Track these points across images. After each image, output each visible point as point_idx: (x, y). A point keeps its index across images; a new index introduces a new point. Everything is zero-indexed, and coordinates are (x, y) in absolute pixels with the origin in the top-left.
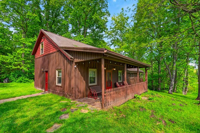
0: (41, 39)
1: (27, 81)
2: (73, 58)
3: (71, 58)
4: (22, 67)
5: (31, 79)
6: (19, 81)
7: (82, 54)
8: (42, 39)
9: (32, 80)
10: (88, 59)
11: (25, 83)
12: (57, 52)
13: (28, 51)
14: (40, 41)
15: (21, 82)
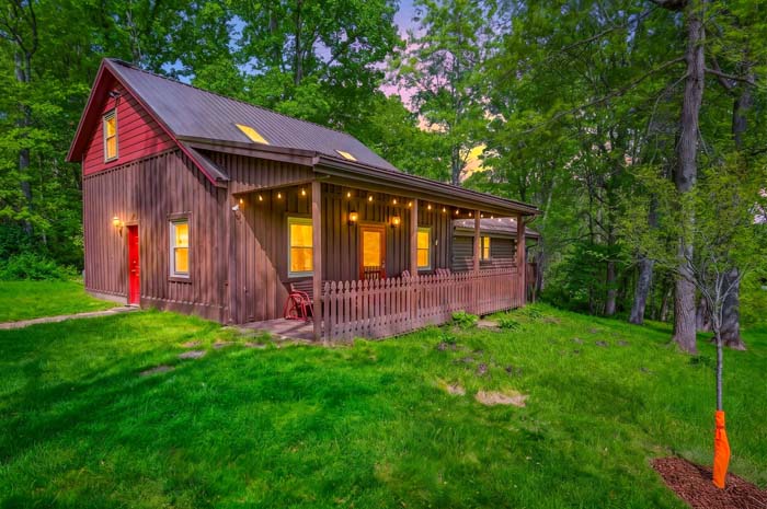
0: (106, 97)
1: (47, 272)
2: (224, 178)
3: (219, 179)
4: (25, 212)
5: (66, 266)
6: (14, 272)
7: (256, 164)
8: (111, 100)
9: (70, 268)
10: (272, 185)
11: (37, 279)
12: (171, 153)
13: (45, 141)
14: (103, 105)
15: (22, 275)
